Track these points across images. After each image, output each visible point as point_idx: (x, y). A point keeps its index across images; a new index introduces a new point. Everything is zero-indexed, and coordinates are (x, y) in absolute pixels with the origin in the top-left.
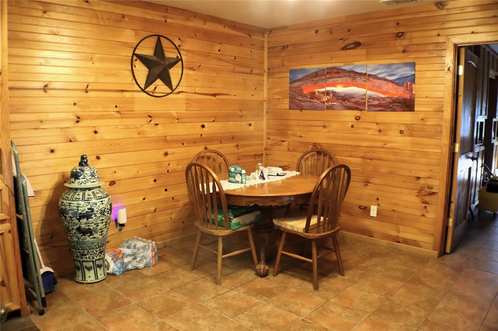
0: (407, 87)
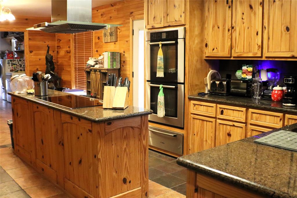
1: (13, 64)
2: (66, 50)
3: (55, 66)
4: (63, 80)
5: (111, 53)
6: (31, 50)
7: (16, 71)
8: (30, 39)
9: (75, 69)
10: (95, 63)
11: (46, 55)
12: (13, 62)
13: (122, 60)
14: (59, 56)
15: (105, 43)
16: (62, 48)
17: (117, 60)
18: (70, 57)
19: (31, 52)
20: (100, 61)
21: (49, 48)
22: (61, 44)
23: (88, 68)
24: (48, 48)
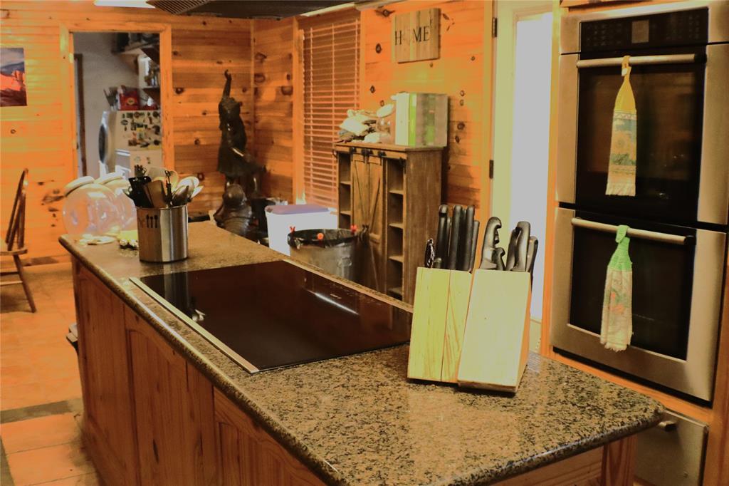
0: (16, 76)
1: (135, 126)
2: (281, 85)
3: (249, 133)
4: (269, 173)
5: (418, 95)
6: (179, 85)
7: (145, 144)
8: (175, 54)
9: (307, 140)
10: (367, 127)
11: (220, 100)
12: (136, 120)
13: (456, 118)
14: (259, 104)
15: (399, 63)
16: (269, 80)
17: (436, 118)
18: (291, 105)
19: (179, 91)
20: (382, 123)
21: (229, 78)
22: (266, 70)
23: (343, 143)
24: (226, 79)
